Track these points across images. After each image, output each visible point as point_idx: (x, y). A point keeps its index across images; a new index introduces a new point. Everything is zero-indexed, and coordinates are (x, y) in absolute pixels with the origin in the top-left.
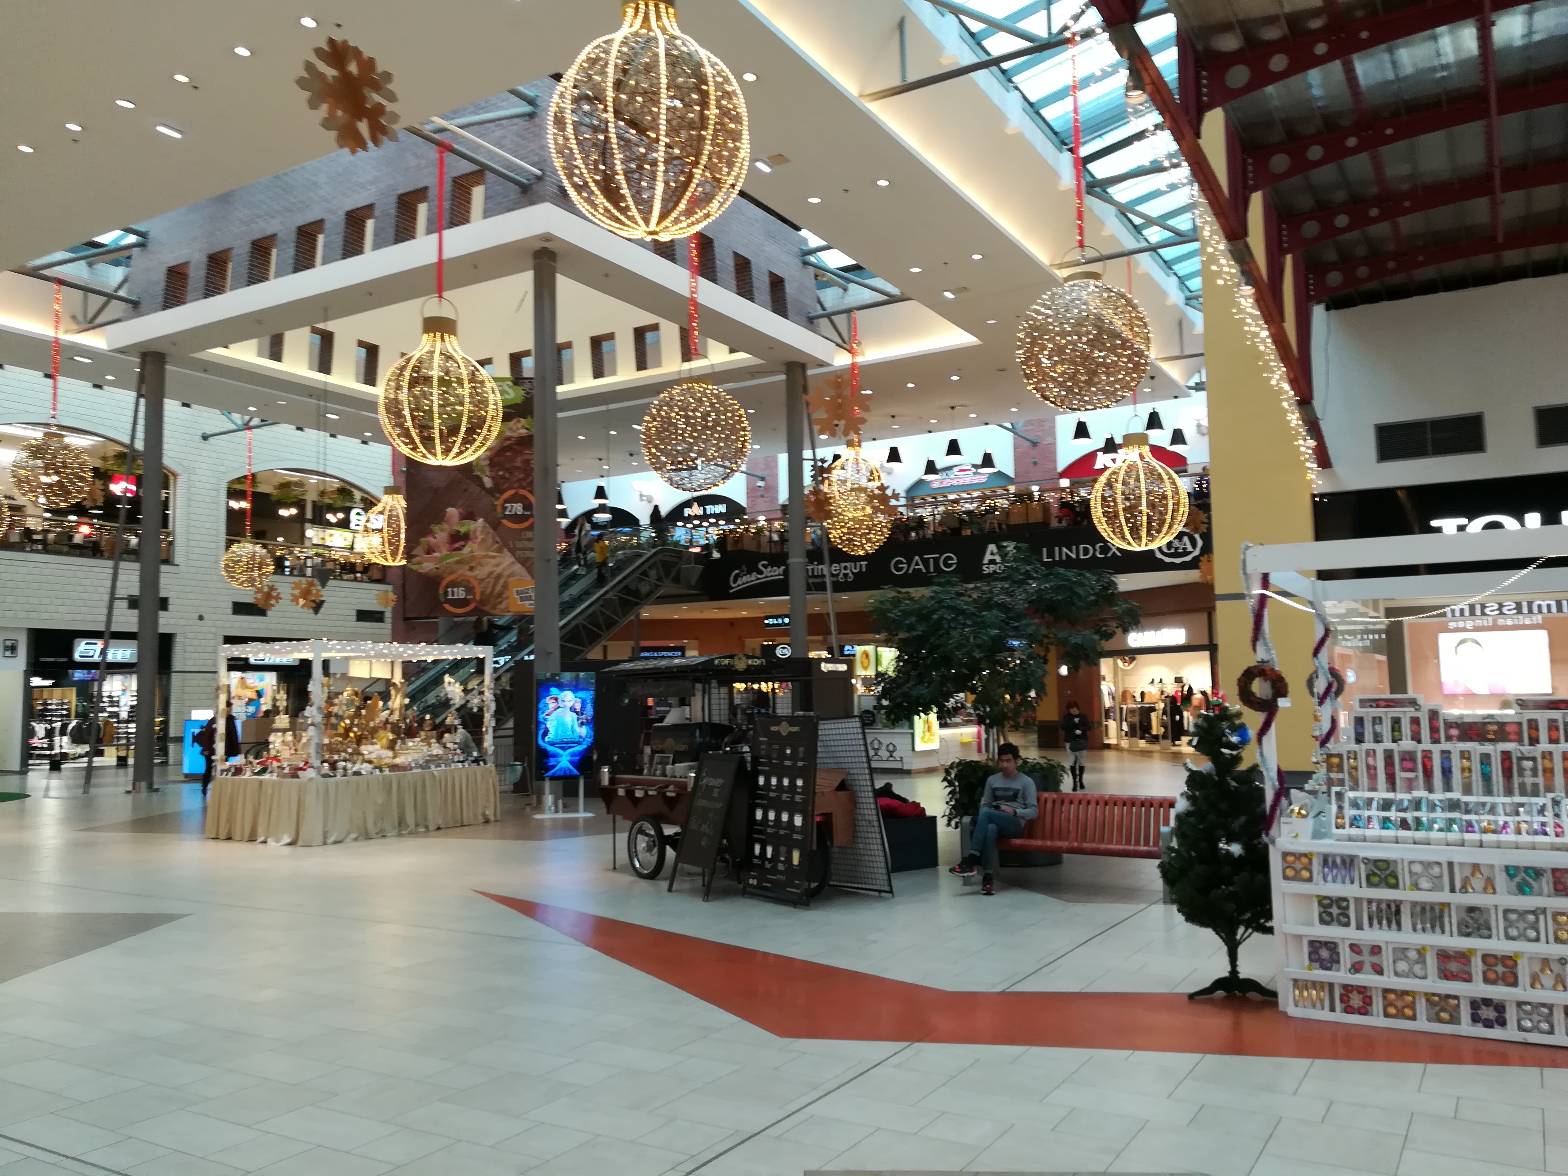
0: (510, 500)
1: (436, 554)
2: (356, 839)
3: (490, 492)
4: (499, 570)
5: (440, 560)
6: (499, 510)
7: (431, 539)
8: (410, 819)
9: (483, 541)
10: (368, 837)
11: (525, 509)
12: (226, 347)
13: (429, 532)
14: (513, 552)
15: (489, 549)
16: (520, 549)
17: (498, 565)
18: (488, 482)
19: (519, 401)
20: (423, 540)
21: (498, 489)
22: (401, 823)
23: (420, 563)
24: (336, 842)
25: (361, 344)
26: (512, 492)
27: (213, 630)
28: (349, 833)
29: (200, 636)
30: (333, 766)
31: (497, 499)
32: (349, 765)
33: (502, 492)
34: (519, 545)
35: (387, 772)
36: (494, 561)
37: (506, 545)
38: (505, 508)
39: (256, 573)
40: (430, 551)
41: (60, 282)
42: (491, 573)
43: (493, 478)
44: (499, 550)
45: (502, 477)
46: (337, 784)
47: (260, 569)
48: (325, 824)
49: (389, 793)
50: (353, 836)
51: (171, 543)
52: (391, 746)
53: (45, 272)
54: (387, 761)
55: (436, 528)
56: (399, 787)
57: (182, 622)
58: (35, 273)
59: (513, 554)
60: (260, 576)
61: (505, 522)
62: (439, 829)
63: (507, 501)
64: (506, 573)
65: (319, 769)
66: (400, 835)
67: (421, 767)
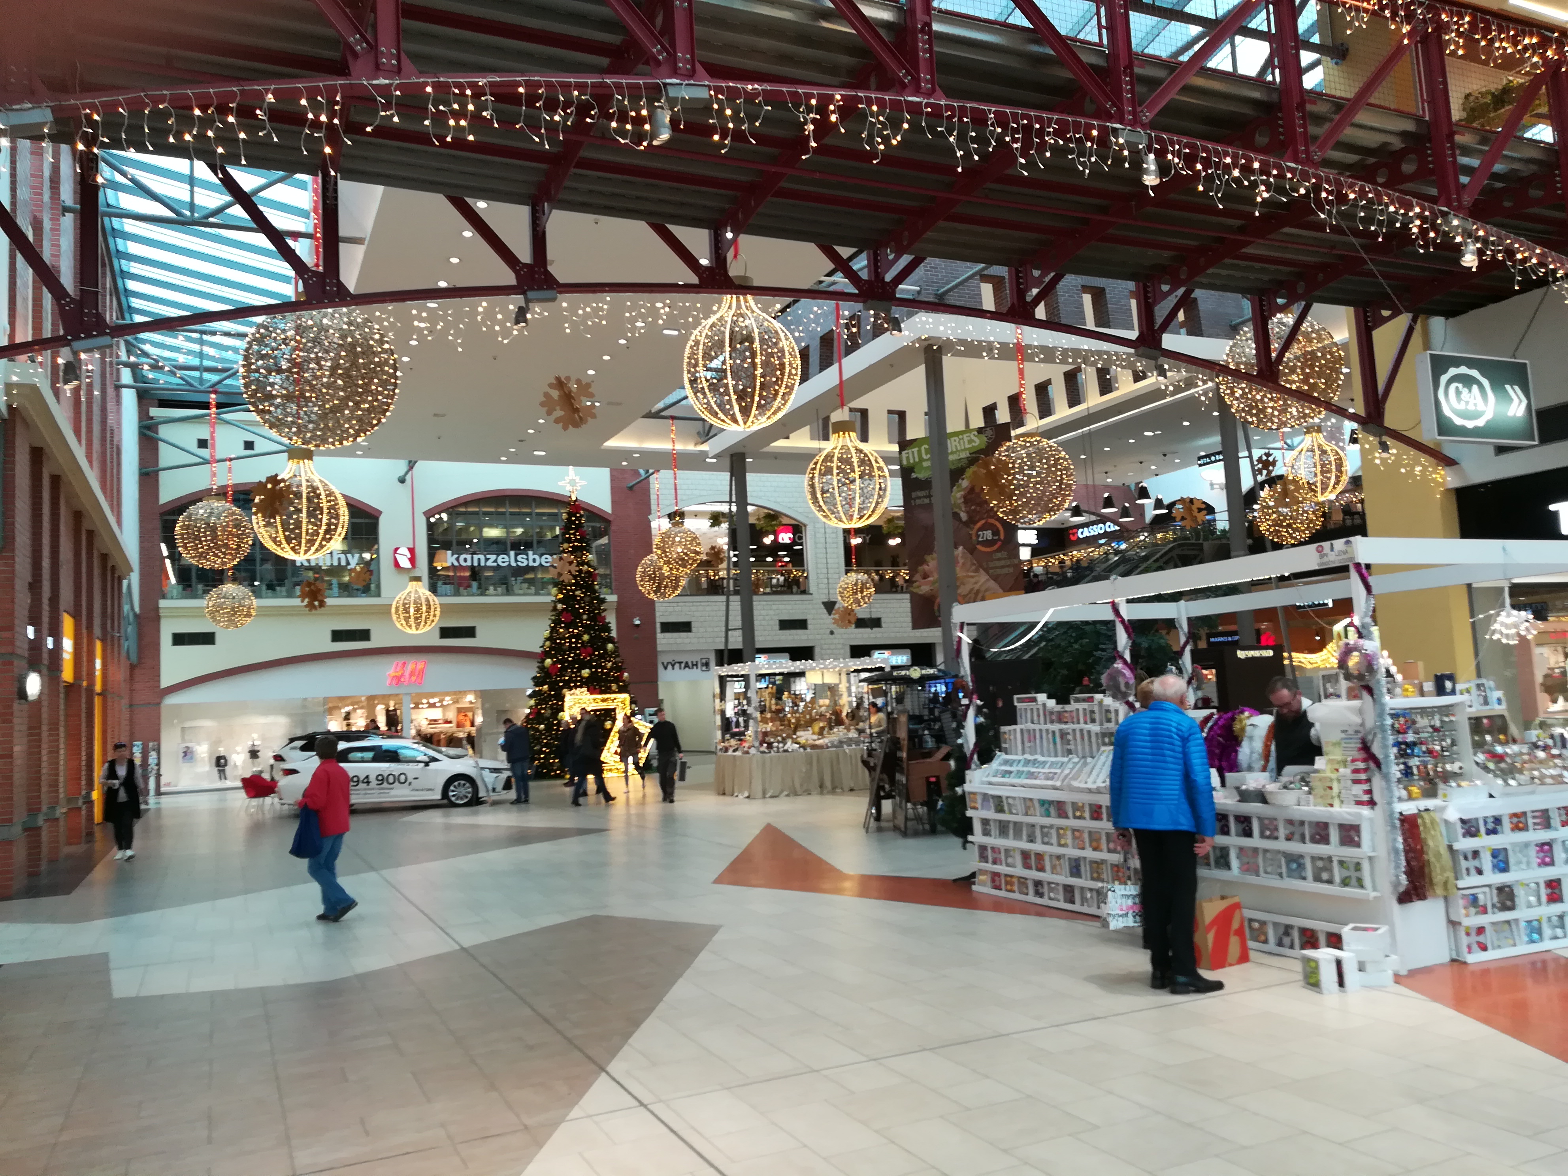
0: (982, 529)
1: (931, 579)
2: (788, 795)
3: (966, 524)
4: (977, 587)
5: (933, 583)
6: (974, 538)
7: (925, 567)
8: (828, 783)
9: (964, 564)
10: (796, 794)
11: (993, 534)
12: (788, 438)
13: (923, 562)
14: (986, 571)
15: (968, 571)
16: (992, 568)
17: (976, 583)
18: (964, 516)
19: (983, 447)
20: (920, 568)
21: (971, 521)
22: (822, 786)
23: (919, 587)
24: (772, 797)
25: (890, 412)
26: (983, 522)
27: (842, 641)
28: (782, 792)
29: (833, 647)
30: (770, 746)
31: (972, 529)
32: (781, 745)
33: (975, 523)
34: (991, 565)
35: (809, 750)
36: (973, 580)
37: (981, 566)
38: (978, 536)
39: (859, 596)
40: (925, 576)
41: (673, 418)
42: (972, 589)
43: (967, 512)
44: (976, 571)
45: (975, 510)
46: (771, 759)
47: (862, 592)
48: (763, 785)
49: (811, 764)
50: (786, 793)
51: (806, 577)
52: (821, 733)
53: (663, 414)
54: (811, 742)
55: (928, 558)
56: (818, 761)
57: (818, 637)
58: (657, 415)
59: (988, 573)
60: (863, 598)
61: (979, 547)
62: (852, 790)
63: (980, 529)
64: (983, 589)
65: (758, 748)
66: (822, 793)
67: (836, 747)
